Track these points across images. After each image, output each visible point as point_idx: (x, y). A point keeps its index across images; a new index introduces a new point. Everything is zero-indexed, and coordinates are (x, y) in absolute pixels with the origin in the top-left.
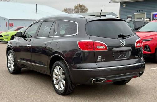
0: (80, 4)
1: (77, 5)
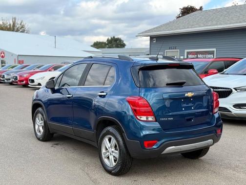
0: (114, 37)
1: (110, 38)
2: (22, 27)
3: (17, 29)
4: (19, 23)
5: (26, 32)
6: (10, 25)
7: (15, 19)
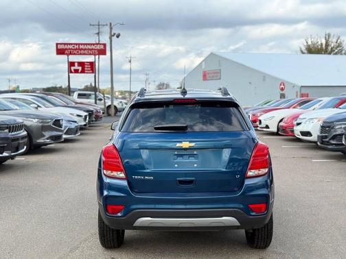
2: (339, 46)
3: (332, 48)
4: (335, 40)
5: (343, 52)
6: (322, 44)
7: (329, 36)
